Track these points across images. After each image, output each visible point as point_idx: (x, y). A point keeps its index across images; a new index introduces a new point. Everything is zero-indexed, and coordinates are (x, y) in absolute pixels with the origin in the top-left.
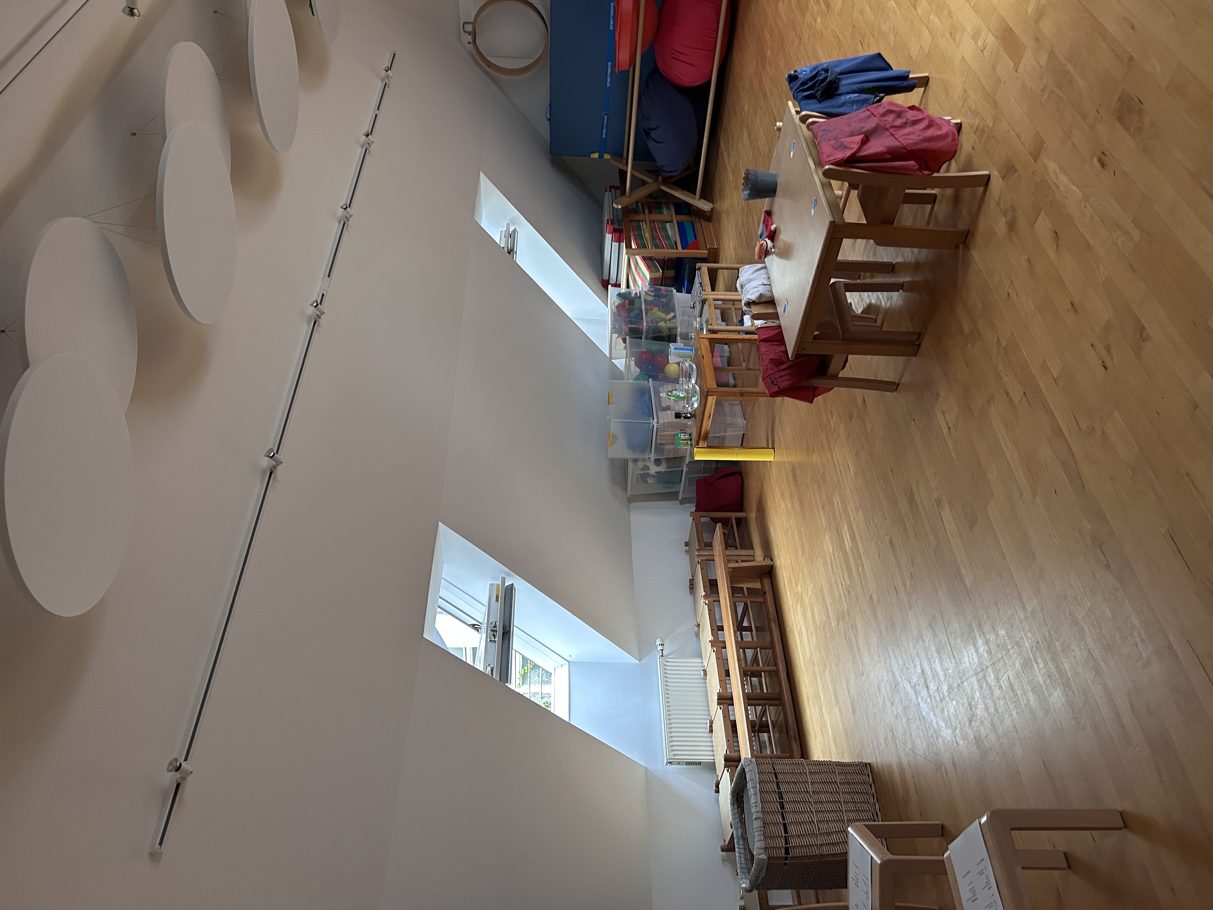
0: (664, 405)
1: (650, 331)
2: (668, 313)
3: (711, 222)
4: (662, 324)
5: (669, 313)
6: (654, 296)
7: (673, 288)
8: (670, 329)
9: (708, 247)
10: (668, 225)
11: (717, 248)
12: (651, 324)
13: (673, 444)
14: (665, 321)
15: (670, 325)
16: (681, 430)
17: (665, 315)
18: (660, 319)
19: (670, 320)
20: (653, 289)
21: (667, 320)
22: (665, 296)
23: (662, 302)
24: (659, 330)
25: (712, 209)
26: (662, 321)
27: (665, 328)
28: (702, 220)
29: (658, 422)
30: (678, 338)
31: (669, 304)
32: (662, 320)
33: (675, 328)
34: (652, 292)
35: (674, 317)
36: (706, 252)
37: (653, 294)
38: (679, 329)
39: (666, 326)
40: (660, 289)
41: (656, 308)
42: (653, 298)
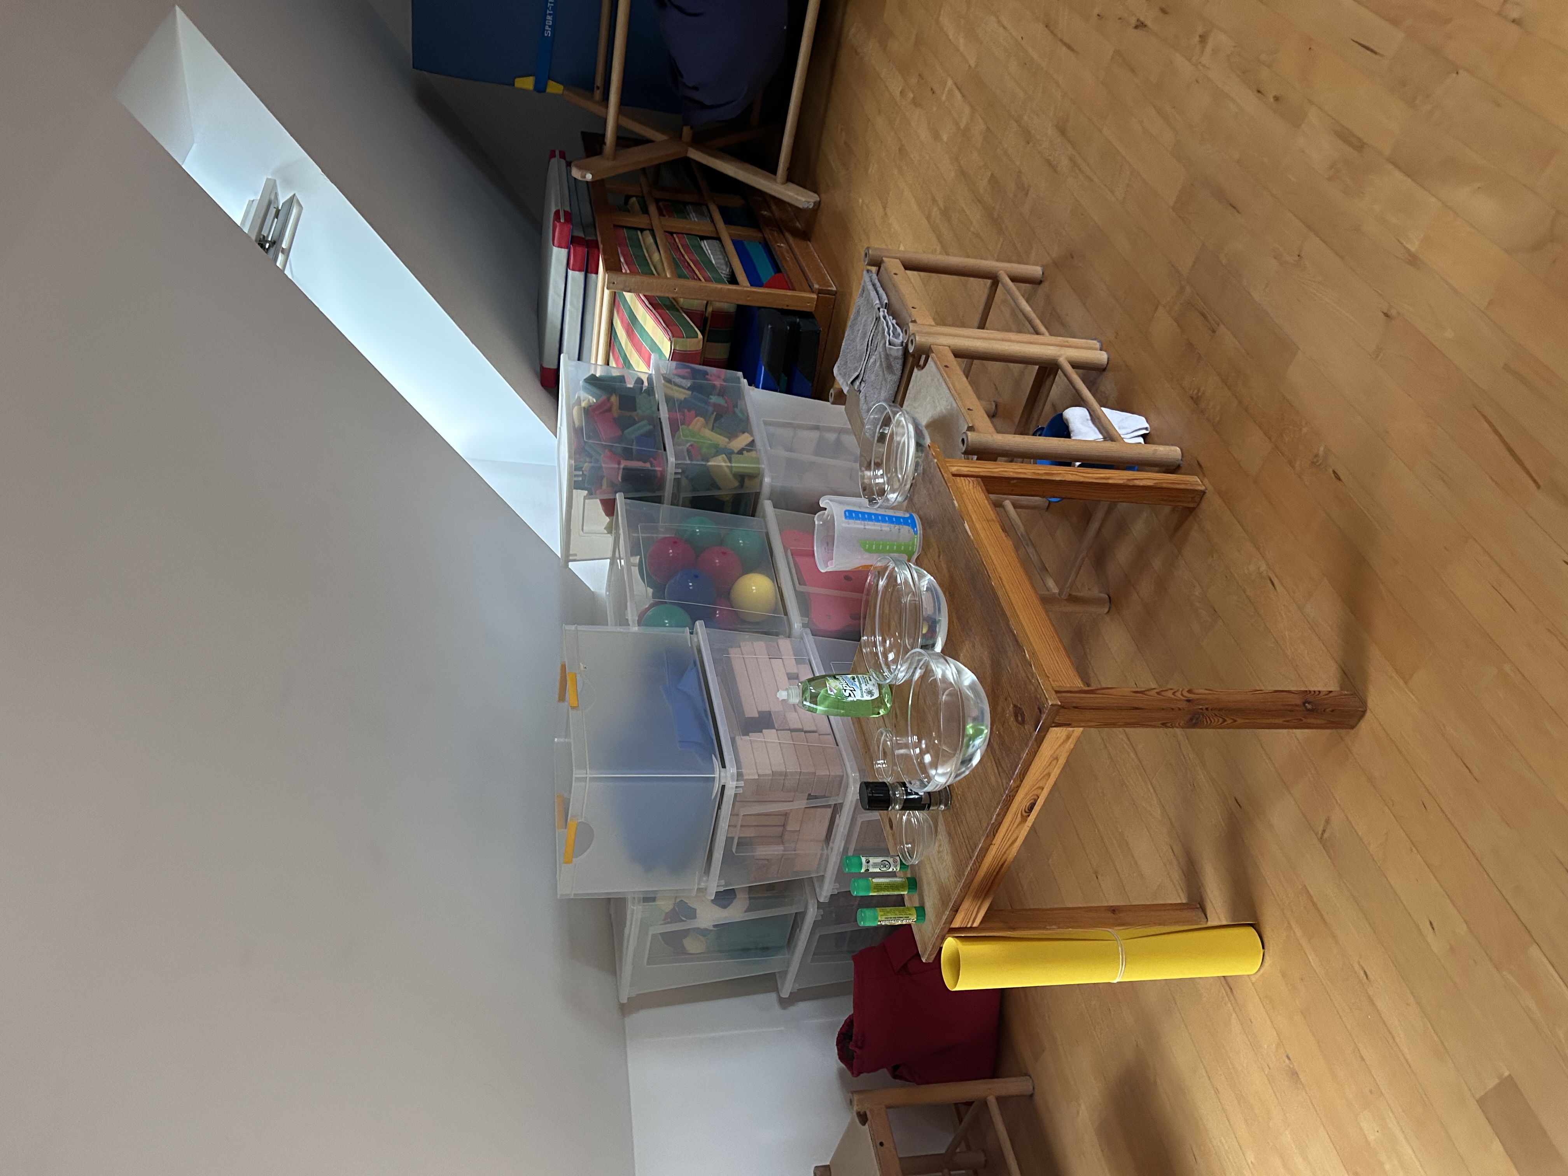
0: (751, 711)
1: (684, 482)
2: (732, 435)
3: (809, 240)
4: (719, 462)
5: (736, 436)
6: (689, 389)
7: (740, 374)
8: (742, 478)
9: (816, 286)
10: (705, 244)
11: (834, 293)
12: (689, 462)
13: (780, 839)
14: (729, 454)
15: (741, 464)
16: (810, 797)
17: (727, 440)
18: (713, 450)
19: (740, 452)
20: (689, 370)
21: (732, 452)
22: (722, 393)
23: (716, 406)
24: (711, 479)
26: (717, 454)
27: (731, 476)
28: (788, 235)
29: (740, 776)
30: (767, 506)
31: (734, 413)
32: (718, 451)
33: (755, 476)
34: (683, 377)
35: (752, 444)
36: (815, 296)
37: (688, 383)
38: (767, 480)
39: (730, 468)
40: (706, 373)
41: (700, 420)
42: (690, 393)
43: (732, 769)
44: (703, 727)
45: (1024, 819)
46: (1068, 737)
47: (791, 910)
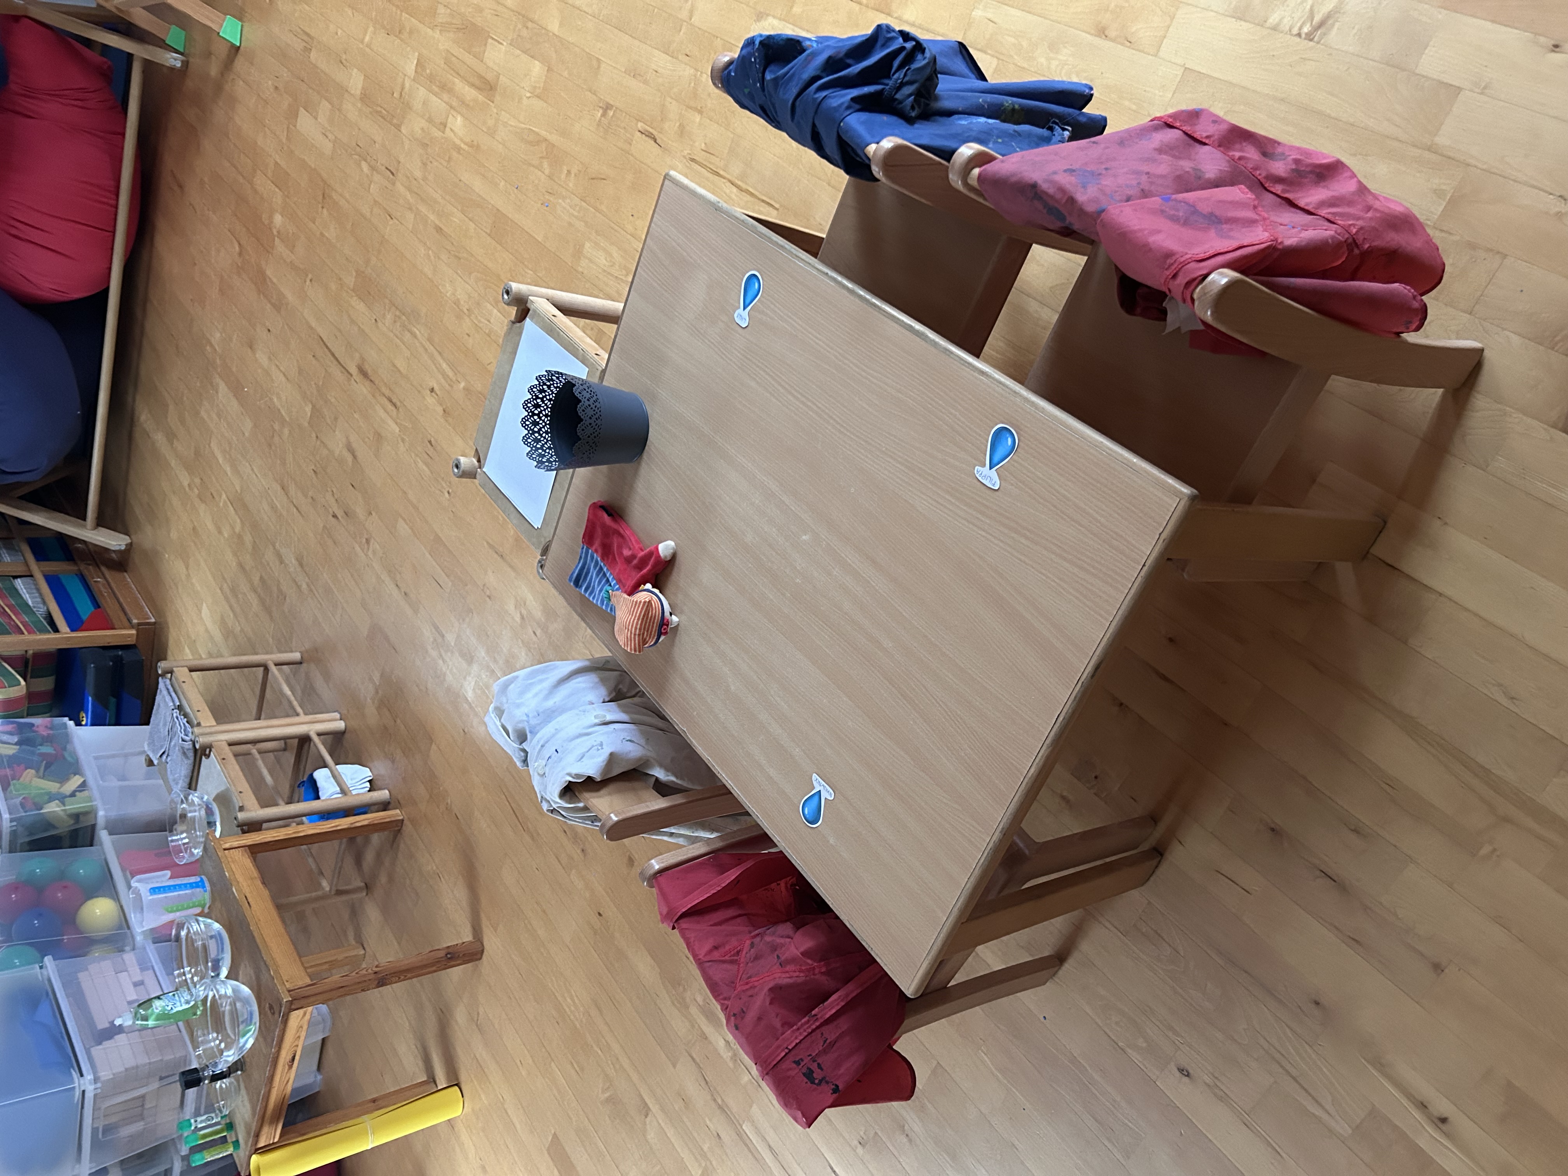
0: (102, 1024)
1: (20, 829)
2: (63, 779)
3: (126, 571)
4: (53, 808)
5: (68, 779)
6: (16, 744)
7: (66, 719)
8: (76, 816)
9: (135, 621)
10: (19, 583)
11: (155, 623)
12: (24, 814)
13: (141, 1117)
14: (62, 799)
15: (74, 806)
16: (161, 1079)
17: (58, 785)
18: (46, 797)
19: (73, 795)
20: (15, 725)
21: (66, 797)
22: (48, 740)
23: (43, 755)
24: (47, 823)
25: (130, 546)
26: (50, 800)
27: (65, 817)
28: (103, 569)
29: (96, 1080)
30: (103, 835)
31: (64, 758)
32: (51, 798)
33: (91, 812)
34: (11, 733)
35: (83, 786)
36: (134, 632)
37: (15, 739)
38: (101, 813)
39: (65, 810)
40: (33, 725)
41: (32, 772)
42: (18, 747)
43: (89, 1076)
44: (61, 1048)
45: (291, 1067)
46: (305, 1014)
47: (162, 1168)
